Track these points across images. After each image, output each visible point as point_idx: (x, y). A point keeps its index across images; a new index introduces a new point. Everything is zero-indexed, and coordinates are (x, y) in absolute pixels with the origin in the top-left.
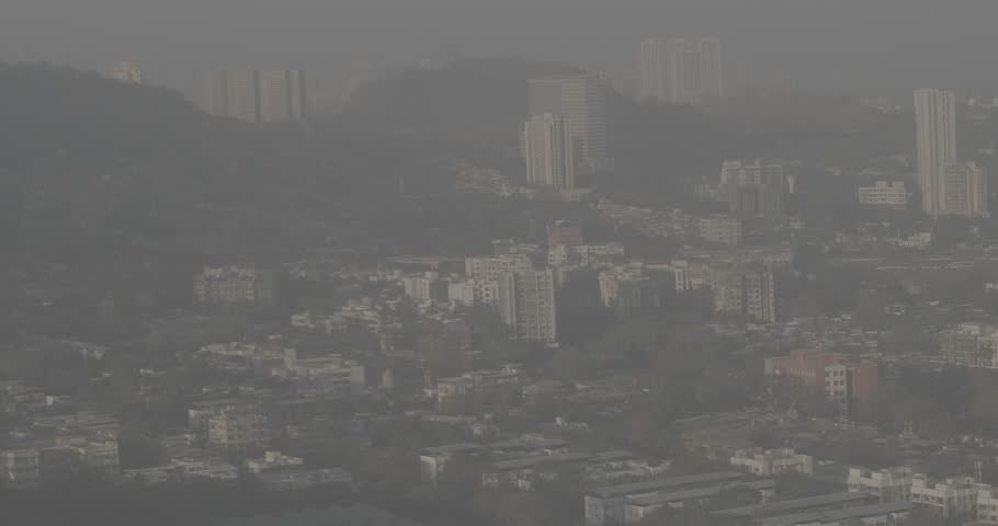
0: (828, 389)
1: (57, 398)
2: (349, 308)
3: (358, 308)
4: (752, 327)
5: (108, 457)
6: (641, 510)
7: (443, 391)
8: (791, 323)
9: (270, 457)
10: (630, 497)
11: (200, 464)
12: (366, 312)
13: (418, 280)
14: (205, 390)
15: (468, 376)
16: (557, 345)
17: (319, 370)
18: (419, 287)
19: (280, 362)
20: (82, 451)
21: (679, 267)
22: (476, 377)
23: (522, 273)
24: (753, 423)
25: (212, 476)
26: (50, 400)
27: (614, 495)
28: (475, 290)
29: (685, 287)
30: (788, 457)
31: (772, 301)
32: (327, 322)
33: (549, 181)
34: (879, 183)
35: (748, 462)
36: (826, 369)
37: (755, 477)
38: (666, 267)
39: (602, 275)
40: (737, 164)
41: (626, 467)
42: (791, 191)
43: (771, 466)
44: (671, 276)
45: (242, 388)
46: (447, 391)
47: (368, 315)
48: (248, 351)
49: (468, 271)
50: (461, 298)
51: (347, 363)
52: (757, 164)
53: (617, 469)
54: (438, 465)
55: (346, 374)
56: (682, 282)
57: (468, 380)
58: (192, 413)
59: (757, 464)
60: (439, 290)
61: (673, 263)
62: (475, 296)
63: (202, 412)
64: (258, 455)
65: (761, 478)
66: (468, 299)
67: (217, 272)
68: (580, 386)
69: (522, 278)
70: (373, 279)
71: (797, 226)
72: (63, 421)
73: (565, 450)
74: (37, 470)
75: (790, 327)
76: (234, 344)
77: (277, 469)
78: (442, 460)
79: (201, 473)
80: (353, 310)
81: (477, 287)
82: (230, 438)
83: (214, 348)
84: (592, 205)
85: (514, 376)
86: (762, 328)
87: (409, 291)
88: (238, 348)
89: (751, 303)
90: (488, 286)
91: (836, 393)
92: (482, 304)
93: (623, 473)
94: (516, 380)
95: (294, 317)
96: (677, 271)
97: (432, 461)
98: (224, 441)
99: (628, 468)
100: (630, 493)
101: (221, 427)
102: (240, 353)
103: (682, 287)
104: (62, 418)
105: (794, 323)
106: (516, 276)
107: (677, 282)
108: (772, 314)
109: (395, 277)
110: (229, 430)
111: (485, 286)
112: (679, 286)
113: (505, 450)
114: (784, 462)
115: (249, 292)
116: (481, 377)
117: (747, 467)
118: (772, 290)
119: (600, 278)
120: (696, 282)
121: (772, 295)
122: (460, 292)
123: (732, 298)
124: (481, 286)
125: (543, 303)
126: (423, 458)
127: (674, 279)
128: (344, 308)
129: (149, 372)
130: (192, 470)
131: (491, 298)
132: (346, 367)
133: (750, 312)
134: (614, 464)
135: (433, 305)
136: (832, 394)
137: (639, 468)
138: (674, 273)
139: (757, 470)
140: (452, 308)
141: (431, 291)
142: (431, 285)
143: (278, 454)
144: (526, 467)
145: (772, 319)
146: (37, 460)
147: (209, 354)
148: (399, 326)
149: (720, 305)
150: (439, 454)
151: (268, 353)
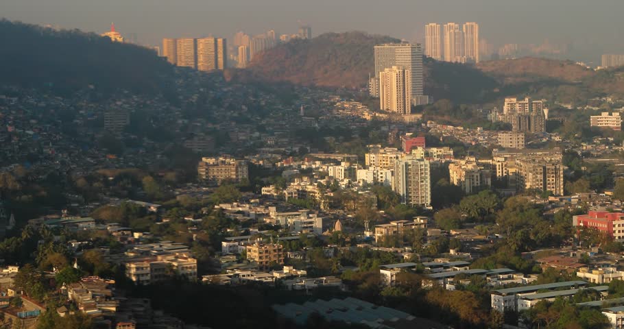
0: (614, 235)
1: (141, 234)
2: (296, 184)
3: (302, 184)
4: (551, 198)
5: (190, 268)
6: (529, 303)
7: (380, 232)
8: (574, 197)
9: (286, 269)
10: (520, 295)
11: (249, 273)
12: (308, 187)
13: (337, 167)
14: (228, 230)
15: (394, 224)
16: (431, 208)
17: (294, 220)
18: (337, 172)
19: (268, 215)
20: (175, 264)
21: (499, 161)
22: (399, 224)
23: (410, 162)
24: (571, 255)
25: (257, 280)
26: (136, 235)
27: (509, 294)
28: (374, 174)
29: (502, 175)
30: (613, 272)
31: (562, 183)
32: (285, 192)
33: (395, 109)
34: (603, 113)
35: (588, 275)
36: (614, 223)
37: (594, 284)
38: (490, 161)
39: (451, 166)
40: (514, 100)
41: (509, 278)
42: (546, 117)
43: (603, 278)
44: (494, 167)
45: (251, 230)
46: (382, 233)
47: (310, 188)
48: (246, 207)
49: (367, 163)
50: (365, 179)
51: (311, 215)
52: (527, 100)
53: (503, 279)
54: (392, 276)
55: (311, 223)
56: (501, 170)
57: (394, 226)
58: (224, 244)
59: (594, 276)
60: (351, 173)
61: (495, 158)
62: (374, 178)
63: (231, 244)
64: (280, 269)
65: (599, 285)
66: (370, 180)
67: (211, 161)
68: (453, 233)
69: (410, 165)
70: (304, 167)
71: (557, 139)
72: (153, 247)
73: (468, 268)
74: (149, 275)
75: (574, 198)
76: (235, 204)
77: (291, 277)
78: (394, 273)
79: (249, 278)
80: (299, 185)
81: (375, 172)
82: (260, 258)
83: (224, 206)
84: (423, 125)
85: (423, 224)
86: (558, 199)
87: (331, 174)
88: (238, 206)
89: (549, 184)
90: (382, 171)
91: (619, 237)
92: (378, 183)
93: (510, 281)
94: (423, 226)
95: (263, 189)
96: (498, 164)
97: (388, 273)
98: (257, 259)
99: (513, 278)
100: (520, 293)
101: (255, 251)
102: (240, 209)
103: (501, 174)
104: (151, 245)
105: (577, 196)
106: (407, 165)
107: (498, 171)
108: (562, 191)
109: (317, 166)
110: (260, 253)
111: (380, 171)
112: (499, 174)
113: (431, 267)
114: (611, 275)
115: (233, 173)
116: (402, 224)
117: (587, 279)
118: (562, 176)
119: (449, 167)
120: (511, 170)
121: (562, 179)
122: (364, 175)
123: (537, 180)
124: (378, 171)
125: (423, 182)
126: (382, 271)
127: (495, 169)
128: (292, 184)
129: (191, 219)
130: (244, 276)
131: (384, 179)
132: (311, 218)
133: (548, 189)
134: (501, 276)
135: (349, 183)
136: (617, 238)
137: (519, 278)
138: (495, 166)
139: (594, 280)
140: (361, 184)
141: (345, 174)
142: (345, 170)
143: (292, 268)
144: (448, 277)
145: (562, 194)
146: (149, 269)
147: (222, 210)
148: (332, 195)
149: (528, 185)
150: (392, 269)
151: (259, 209)
